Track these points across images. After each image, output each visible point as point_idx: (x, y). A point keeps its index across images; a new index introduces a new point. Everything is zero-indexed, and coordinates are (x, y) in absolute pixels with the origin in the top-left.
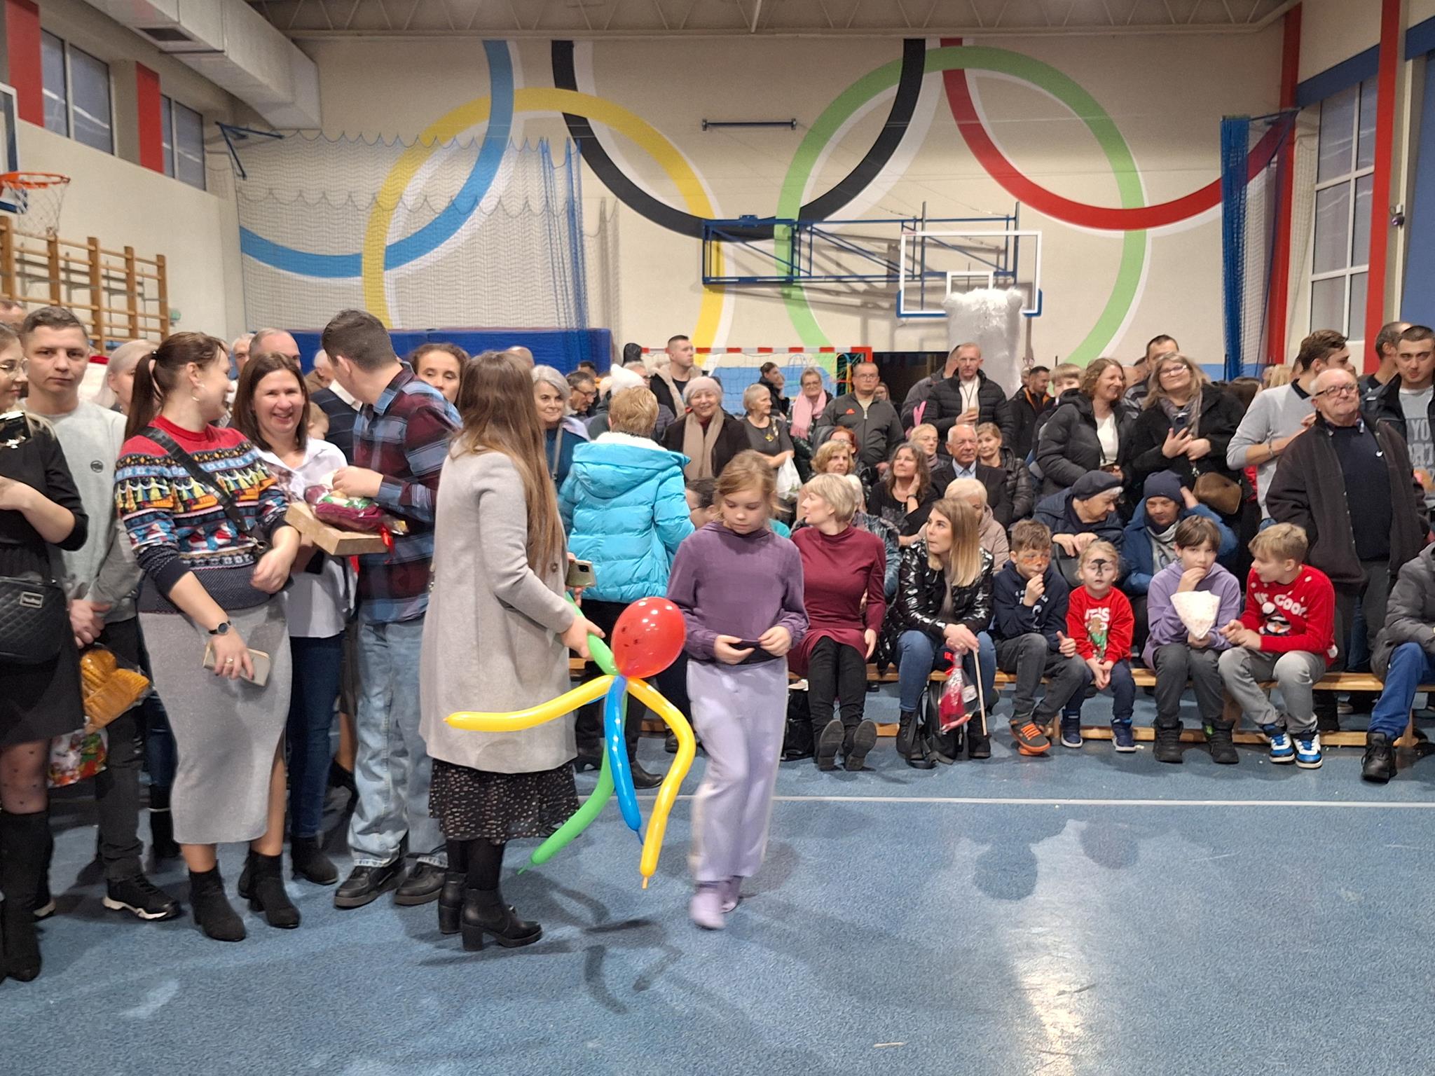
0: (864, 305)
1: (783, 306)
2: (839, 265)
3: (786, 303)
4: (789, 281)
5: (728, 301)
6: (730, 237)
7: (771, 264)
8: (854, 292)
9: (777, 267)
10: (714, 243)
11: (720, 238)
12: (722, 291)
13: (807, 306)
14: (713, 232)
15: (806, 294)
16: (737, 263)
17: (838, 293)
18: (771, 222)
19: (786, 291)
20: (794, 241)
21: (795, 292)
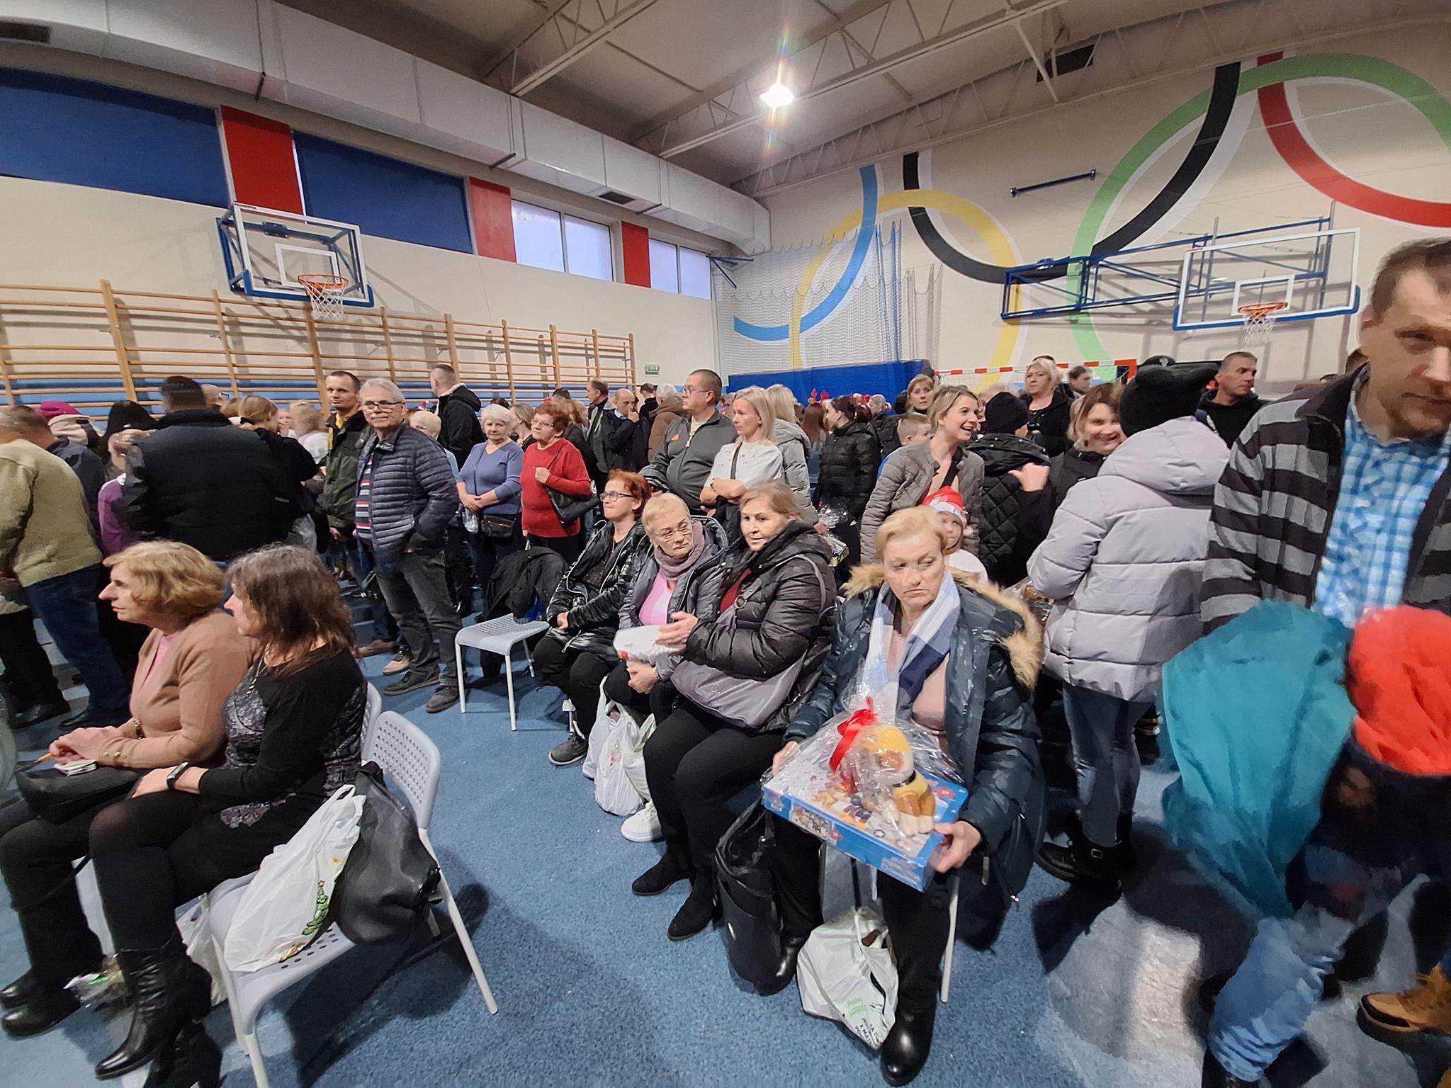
0: (1149, 323)
1: (1070, 330)
2: (1126, 290)
3: (1072, 328)
4: (1077, 309)
5: (1023, 331)
6: (1027, 280)
7: (1062, 297)
8: (1140, 313)
9: (1068, 299)
10: (1014, 287)
11: (1019, 282)
12: (1018, 324)
13: (1092, 329)
14: (1013, 278)
15: (1092, 319)
16: (1033, 300)
17: (1123, 315)
18: (1065, 263)
19: (1074, 318)
20: (1085, 275)
21: (1082, 318)
